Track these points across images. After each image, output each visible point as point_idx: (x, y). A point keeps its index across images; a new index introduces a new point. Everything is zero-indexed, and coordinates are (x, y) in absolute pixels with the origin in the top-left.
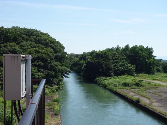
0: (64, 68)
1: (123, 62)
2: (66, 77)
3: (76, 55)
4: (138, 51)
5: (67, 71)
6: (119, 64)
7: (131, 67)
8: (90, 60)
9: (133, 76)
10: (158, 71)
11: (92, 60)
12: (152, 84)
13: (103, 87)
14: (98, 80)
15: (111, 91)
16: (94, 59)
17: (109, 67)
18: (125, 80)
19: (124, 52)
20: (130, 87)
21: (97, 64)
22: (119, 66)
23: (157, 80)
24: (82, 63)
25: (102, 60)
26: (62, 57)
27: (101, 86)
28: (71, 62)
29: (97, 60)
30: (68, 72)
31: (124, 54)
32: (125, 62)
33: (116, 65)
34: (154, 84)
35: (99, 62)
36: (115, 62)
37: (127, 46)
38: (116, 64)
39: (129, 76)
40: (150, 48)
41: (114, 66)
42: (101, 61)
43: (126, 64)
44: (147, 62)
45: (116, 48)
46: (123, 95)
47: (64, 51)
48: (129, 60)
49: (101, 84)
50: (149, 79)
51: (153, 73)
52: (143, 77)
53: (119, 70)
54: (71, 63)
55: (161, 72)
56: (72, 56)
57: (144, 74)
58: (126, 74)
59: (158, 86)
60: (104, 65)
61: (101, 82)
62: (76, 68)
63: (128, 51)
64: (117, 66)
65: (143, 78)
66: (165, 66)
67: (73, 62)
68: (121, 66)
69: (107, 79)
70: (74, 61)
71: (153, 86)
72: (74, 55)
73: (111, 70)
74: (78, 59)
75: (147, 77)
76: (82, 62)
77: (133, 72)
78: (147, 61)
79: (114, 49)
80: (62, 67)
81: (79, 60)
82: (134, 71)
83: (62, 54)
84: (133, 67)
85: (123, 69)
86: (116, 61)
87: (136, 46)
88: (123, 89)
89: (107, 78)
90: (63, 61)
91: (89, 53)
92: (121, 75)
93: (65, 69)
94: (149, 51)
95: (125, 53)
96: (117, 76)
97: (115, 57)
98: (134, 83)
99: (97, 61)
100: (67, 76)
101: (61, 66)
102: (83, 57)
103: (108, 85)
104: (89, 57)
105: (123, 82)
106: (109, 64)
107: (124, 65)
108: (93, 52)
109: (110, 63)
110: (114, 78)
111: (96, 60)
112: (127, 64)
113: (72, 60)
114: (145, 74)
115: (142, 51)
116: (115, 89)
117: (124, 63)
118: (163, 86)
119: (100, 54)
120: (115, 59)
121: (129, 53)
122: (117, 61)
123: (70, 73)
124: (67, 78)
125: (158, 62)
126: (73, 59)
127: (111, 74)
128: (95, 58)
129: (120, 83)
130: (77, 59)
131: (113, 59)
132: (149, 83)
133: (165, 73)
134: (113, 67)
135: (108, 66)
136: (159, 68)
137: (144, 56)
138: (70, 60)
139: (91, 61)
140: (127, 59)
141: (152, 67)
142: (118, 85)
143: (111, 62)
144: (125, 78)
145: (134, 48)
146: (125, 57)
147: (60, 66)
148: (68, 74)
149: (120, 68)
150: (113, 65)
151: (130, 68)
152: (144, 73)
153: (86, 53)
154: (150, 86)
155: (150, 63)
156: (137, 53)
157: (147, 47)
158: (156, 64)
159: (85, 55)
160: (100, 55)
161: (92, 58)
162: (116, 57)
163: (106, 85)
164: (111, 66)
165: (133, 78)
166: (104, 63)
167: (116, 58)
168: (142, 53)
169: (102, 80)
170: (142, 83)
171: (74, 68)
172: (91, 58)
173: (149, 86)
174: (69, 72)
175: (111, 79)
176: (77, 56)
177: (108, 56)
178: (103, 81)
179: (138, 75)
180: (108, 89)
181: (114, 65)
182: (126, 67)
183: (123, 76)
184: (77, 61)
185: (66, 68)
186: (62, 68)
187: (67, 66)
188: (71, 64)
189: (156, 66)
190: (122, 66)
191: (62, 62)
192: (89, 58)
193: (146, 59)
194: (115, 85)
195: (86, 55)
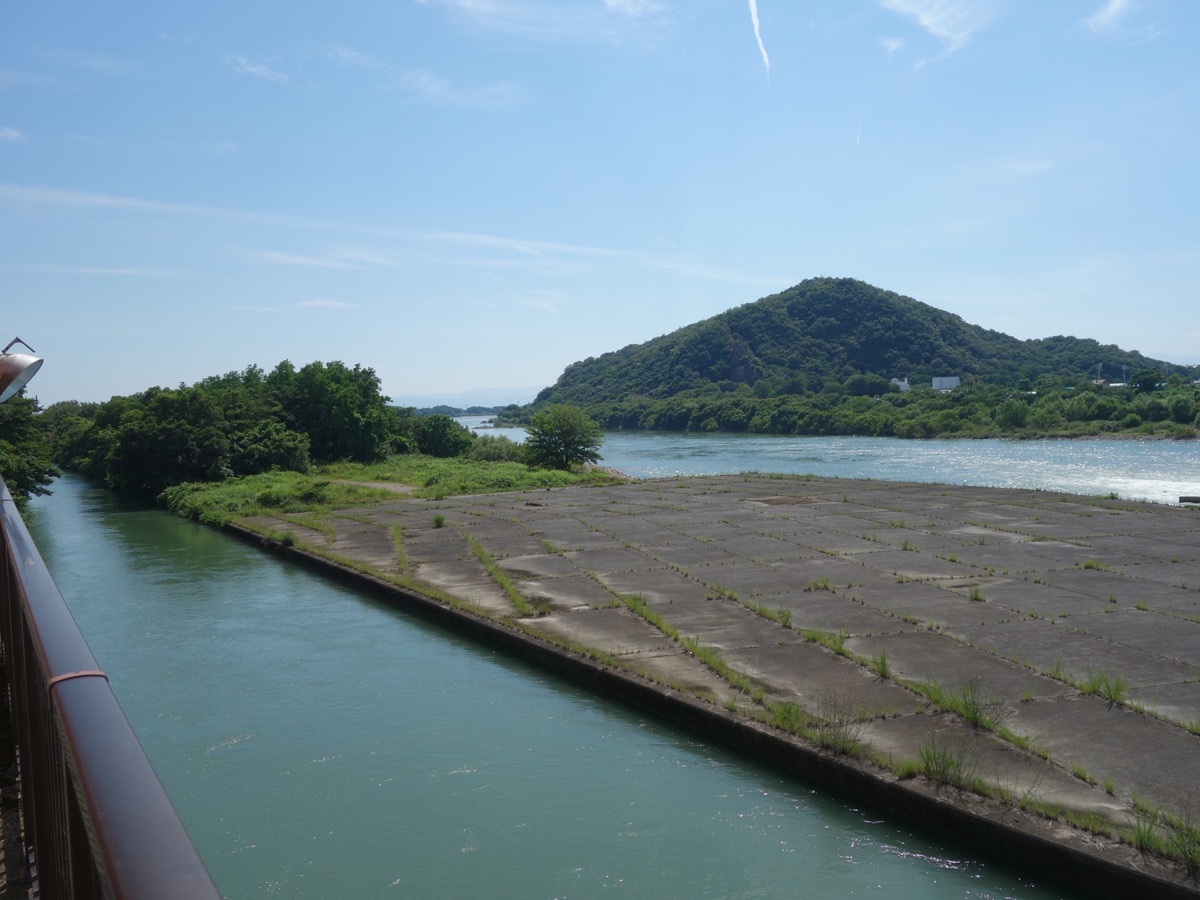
0: (28, 462)
1: (266, 425)
2: (39, 492)
3: (84, 406)
4: (322, 383)
5: (39, 471)
6: (251, 432)
7: (294, 440)
8: (135, 426)
9: (303, 471)
10: (401, 449)
11: (143, 423)
12: (361, 491)
13: (187, 517)
14: (171, 494)
15: (213, 525)
16: (150, 421)
17: (211, 445)
18: (268, 487)
19: (273, 387)
20: (282, 507)
21: (161, 438)
22: (250, 440)
23: (386, 479)
24: (108, 437)
25: (182, 421)
26: (17, 421)
27: (181, 516)
28: (63, 439)
29: (164, 424)
30: (47, 473)
31: (273, 395)
32: (274, 426)
33: (241, 438)
34: (366, 491)
35: (172, 429)
36: (234, 429)
37: (285, 367)
38: (240, 434)
39: (288, 473)
40: (364, 371)
41: (233, 441)
42: (179, 426)
43: (274, 434)
44: (359, 419)
45: (245, 375)
46: (249, 531)
47: (25, 396)
48: (291, 418)
49: (181, 509)
50: (362, 477)
51: (381, 458)
52: (343, 475)
53: (250, 455)
54: (61, 442)
55: (408, 453)
56: (64, 412)
57: (348, 465)
58: (274, 466)
59: (378, 498)
60: (193, 440)
61: (182, 501)
62: (87, 460)
63: (288, 384)
64: (242, 442)
65: (343, 478)
66: (424, 433)
67: (71, 436)
68: (256, 440)
69: (204, 490)
70: (76, 433)
71: (364, 499)
72: (77, 408)
73: (220, 457)
74: (93, 423)
75: (359, 472)
76: (108, 433)
77: (303, 458)
78: (358, 415)
79: (238, 379)
80: (18, 458)
81: (93, 427)
82: (307, 454)
83: (14, 409)
84: (301, 441)
85: (262, 449)
86: (240, 425)
87: (318, 365)
88: (254, 514)
89: (203, 486)
90: (23, 433)
91: (137, 396)
92: (255, 472)
93: (31, 462)
94: (365, 382)
95: (277, 392)
96: (241, 476)
97: (234, 408)
98: (297, 493)
99: (164, 429)
100: (44, 487)
101: (16, 452)
102: (111, 413)
103: (205, 508)
104: (131, 413)
105: (258, 494)
106: (213, 436)
107: (268, 435)
108: (152, 393)
109: (216, 431)
110: (230, 483)
111: (159, 422)
112: (278, 431)
113: (66, 429)
114: (352, 464)
115: (337, 380)
116: (225, 517)
117: (270, 428)
118: (396, 496)
119: (173, 401)
120: (237, 417)
121: (289, 391)
122: (243, 425)
123: (53, 478)
124: (44, 496)
125: (398, 419)
126: (71, 424)
127: (220, 469)
128: (155, 415)
129: (249, 499)
130: (87, 424)
131: (227, 418)
132: (349, 491)
133: (422, 456)
134: (228, 447)
135: (207, 442)
136: (404, 439)
137: (346, 401)
138: (60, 430)
139: (141, 427)
140: (284, 413)
141: (375, 436)
142: (243, 505)
143: (219, 429)
144: (269, 479)
145: (311, 371)
146: (276, 405)
147: (12, 455)
148: (49, 482)
149: (254, 446)
150: (228, 438)
151: (291, 444)
152: (350, 461)
153: (124, 398)
154: (352, 500)
155: (368, 424)
156: (321, 389)
157: (358, 365)
158: (392, 426)
159: (118, 405)
160: (177, 405)
161: (144, 418)
162: (240, 407)
163: (196, 508)
164: (218, 443)
165: (301, 477)
166: (190, 432)
167: (238, 411)
168: (337, 390)
169: (184, 495)
170: (325, 492)
171: (76, 462)
172: (137, 419)
173: (351, 498)
174: (52, 473)
175: (218, 486)
176: (88, 411)
177: (207, 406)
178: (186, 497)
179: (328, 467)
180: (203, 523)
181: (233, 439)
182: (275, 441)
183: (265, 475)
184: (86, 433)
185: (37, 462)
186: (19, 461)
187: (39, 454)
188: (61, 446)
189: (393, 432)
190: (261, 440)
191: (20, 440)
192: (132, 417)
193: (353, 409)
194: (229, 505)
195: (124, 405)
